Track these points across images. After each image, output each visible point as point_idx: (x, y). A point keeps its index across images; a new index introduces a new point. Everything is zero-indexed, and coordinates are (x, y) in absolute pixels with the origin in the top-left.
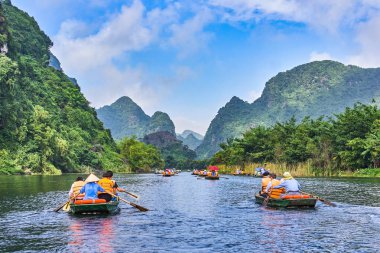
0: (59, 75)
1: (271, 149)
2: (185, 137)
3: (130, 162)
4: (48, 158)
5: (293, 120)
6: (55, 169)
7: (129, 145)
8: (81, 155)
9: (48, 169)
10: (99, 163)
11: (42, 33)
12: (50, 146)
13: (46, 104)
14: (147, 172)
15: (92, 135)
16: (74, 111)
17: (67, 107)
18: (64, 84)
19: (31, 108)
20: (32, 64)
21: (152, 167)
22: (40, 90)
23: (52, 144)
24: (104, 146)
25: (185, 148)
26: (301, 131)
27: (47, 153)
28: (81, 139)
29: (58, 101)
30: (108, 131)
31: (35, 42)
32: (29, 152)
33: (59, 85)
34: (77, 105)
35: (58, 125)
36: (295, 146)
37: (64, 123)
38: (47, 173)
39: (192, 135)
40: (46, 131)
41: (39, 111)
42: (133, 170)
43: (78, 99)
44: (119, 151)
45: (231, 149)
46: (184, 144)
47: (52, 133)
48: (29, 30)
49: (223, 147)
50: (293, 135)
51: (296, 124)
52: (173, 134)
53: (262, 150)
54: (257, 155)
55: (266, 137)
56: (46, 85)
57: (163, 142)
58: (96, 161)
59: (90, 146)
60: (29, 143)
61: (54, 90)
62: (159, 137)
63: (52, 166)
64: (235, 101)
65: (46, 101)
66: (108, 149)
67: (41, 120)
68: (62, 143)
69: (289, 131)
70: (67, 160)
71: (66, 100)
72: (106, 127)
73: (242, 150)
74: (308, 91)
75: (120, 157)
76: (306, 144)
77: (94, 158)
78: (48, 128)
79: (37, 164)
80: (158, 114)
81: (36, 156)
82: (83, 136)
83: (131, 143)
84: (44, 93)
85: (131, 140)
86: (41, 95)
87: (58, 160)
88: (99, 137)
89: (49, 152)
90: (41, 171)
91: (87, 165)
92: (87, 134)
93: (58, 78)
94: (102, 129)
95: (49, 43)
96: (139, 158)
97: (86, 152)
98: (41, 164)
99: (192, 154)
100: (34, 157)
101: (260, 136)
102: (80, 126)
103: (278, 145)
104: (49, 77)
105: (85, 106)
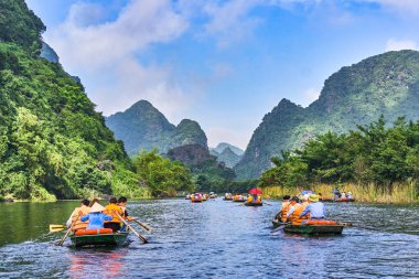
0: (53, 69)
1: (349, 163)
2: (220, 151)
3: (149, 184)
4: (38, 180)
5: (382, 122)
6: (47, 195)
7: (148, 160)
8: (83, 175)
9: (37, 194)
10: (109, 185)
11: (31, 14)
12: (40, 162)
13: (36, 107)
14: (172, 197)
15: (98, 147)
16: (74, 116)
17: (64, 111)
18: (61, 81)
19: (15, 112)
20: (16, 54)
21: (178, 190)
22: (27, 88)
23: (43, 160)
24: (115, 163)
25: (221, 166)
26: (395, 138)
27: (36, 172)
28: (83, 153)
29: (51, 102)
30: (121, 143)
31: (21, 24)
32: (11, 171)
33: (54, 81)
34: (79, 108)
35: (52, 135)
36: (388, 159)
37: (61, 132)
38: (35, 200)
39: (228, 150)
40: (34, 142)
41: (25, 115)
42: (153, 194)
43: (80, 101)
44: (134, 170)
45: (288, 165)
46: (219, 160)
47: (42, 145)
48: (13, 9)
49: (277, 162)
50: (381, 144)
51: (387, 127)
52: (205, 148)
53: (335, 165)
54: (328, 172)
55: (340, 147)
56: (36, 81)
57: (192, 158)
58: (103, 182)
59: (95, 162)
60: (11, 159)
61: (47, 87)
62: (187, 151)
63: (42, 190)
64: (285, 105)
65: (34, 102)
66: (120, 167)
67: (28, 128)
68: (56, 158)
69: (376, 137)
70: (64, 182)
71: (63, 102)
72: (116, 138)
73: (305, 166)
74: (381, 91)
75: (136, 177)
76: (404, 155)
77: (101, 178)
78: (37, 138)
79: (22, 188)
80: (185, 122)
81: (21, 176)
82: (86, 150)
83: (151, 158)
84: (32, 91)
85: (152, 155)
86: (29, 95)
87: (52, 182)
88: (108, 150)
89: (39, 171)
90: (28, 197)
91: (91, 188)
92: (92, 147)
93: (52, 72)
94: (112, 141)
95: (41, 27)
96: (162, 178)
97: (90, 170)
98: (28, 188)
99: (230, 174)
100: (18, 179)
101: (331, 145)
102: (82, 136)
103: (360, 159)
104: (40, 71)
105: (89, 109)
